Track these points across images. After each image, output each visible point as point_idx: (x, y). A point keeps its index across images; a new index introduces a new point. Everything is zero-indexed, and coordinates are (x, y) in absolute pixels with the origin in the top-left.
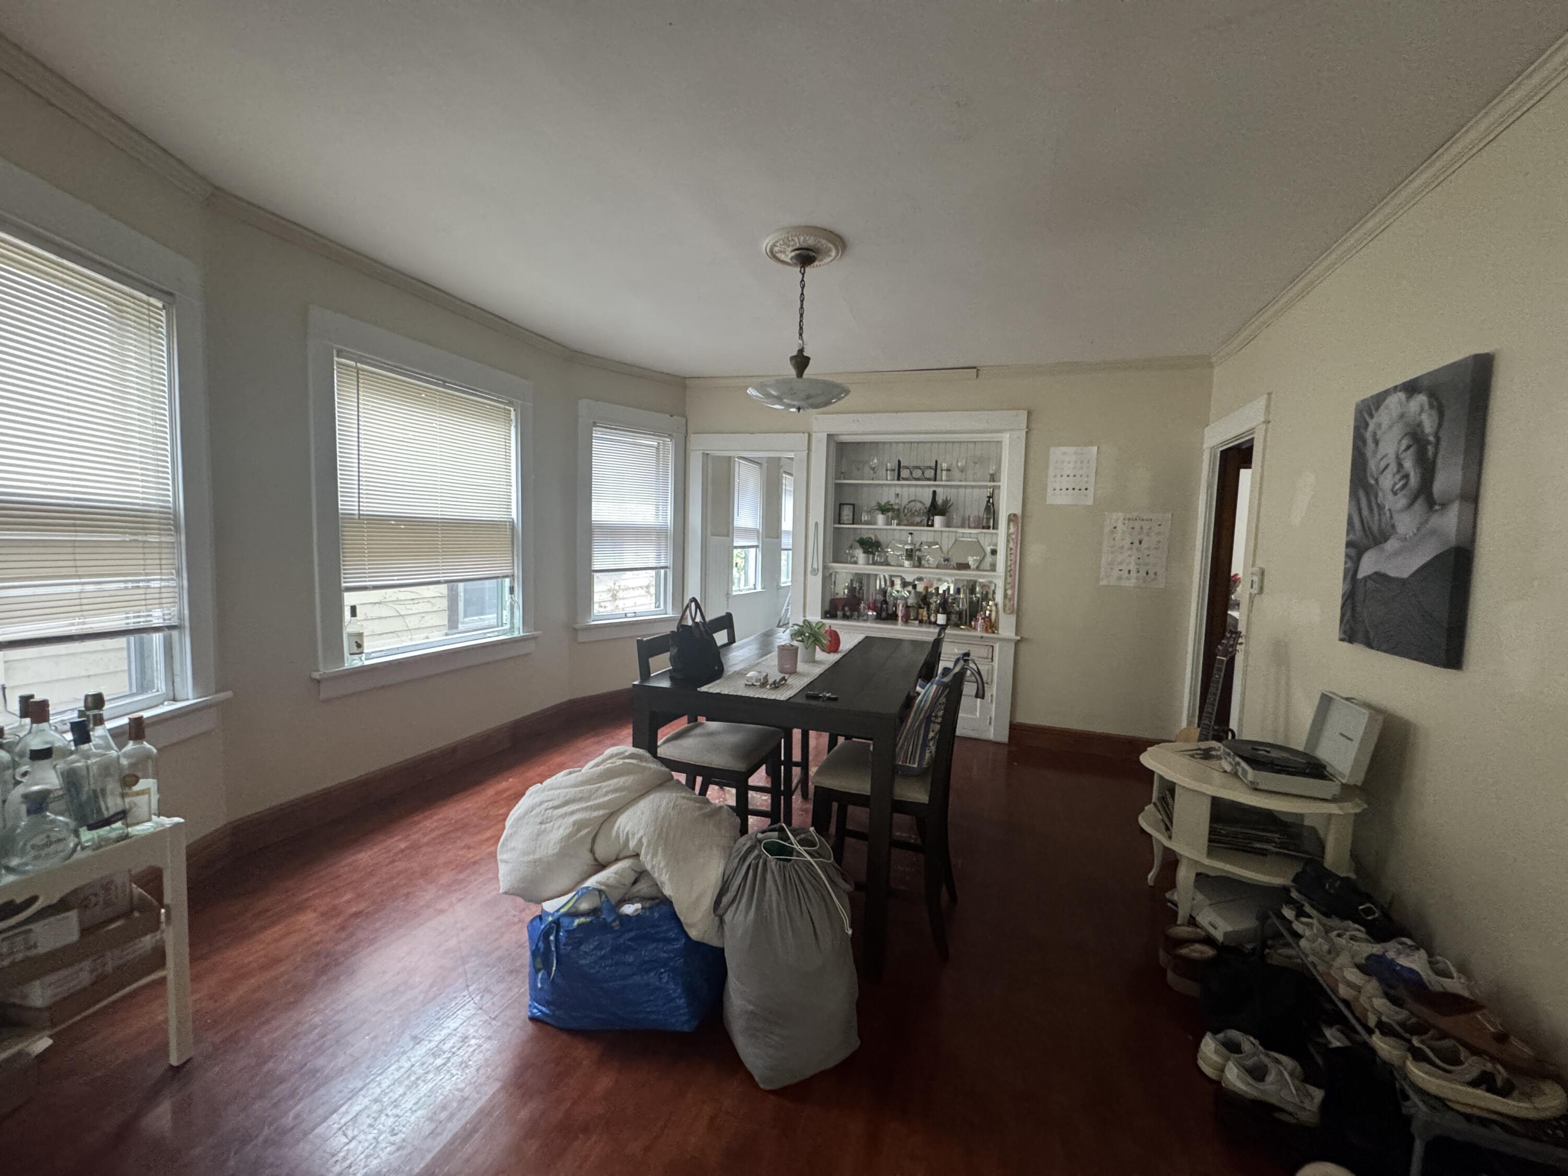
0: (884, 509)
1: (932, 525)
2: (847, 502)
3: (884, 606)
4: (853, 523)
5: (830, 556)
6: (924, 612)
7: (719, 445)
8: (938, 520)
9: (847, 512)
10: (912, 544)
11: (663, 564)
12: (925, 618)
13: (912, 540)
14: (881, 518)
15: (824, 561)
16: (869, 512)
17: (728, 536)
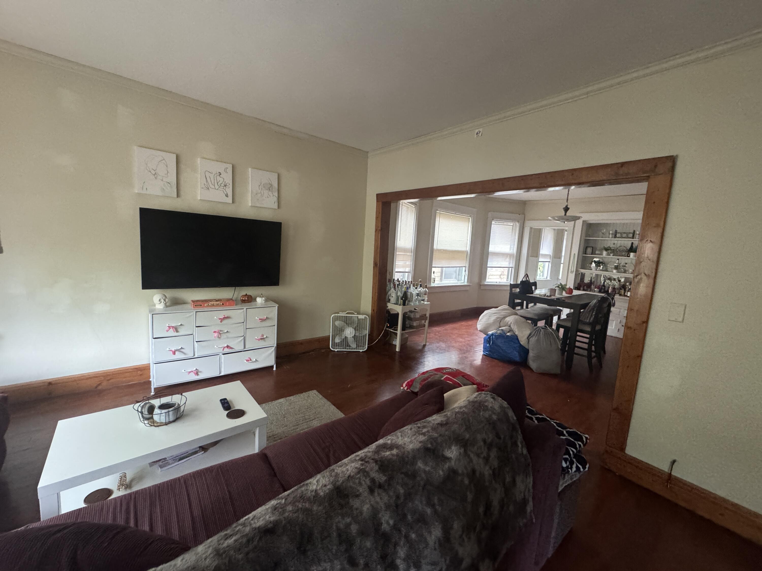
0: (606, 249)
1: (629, 256)
2: (590, 246)
3: (603, 287)
4: (592, 254)
5: (579, 266)
6: (622, 291)
7: (536, 224)
8: (632, 254)
9: (589, 250)
10: (618, 263)
11: (511, 266)
12: (623, 294)
13: (618, 262)
14: (605, 253)
15: (577, 267)
16: (600, 250)
17: (537, 257)
